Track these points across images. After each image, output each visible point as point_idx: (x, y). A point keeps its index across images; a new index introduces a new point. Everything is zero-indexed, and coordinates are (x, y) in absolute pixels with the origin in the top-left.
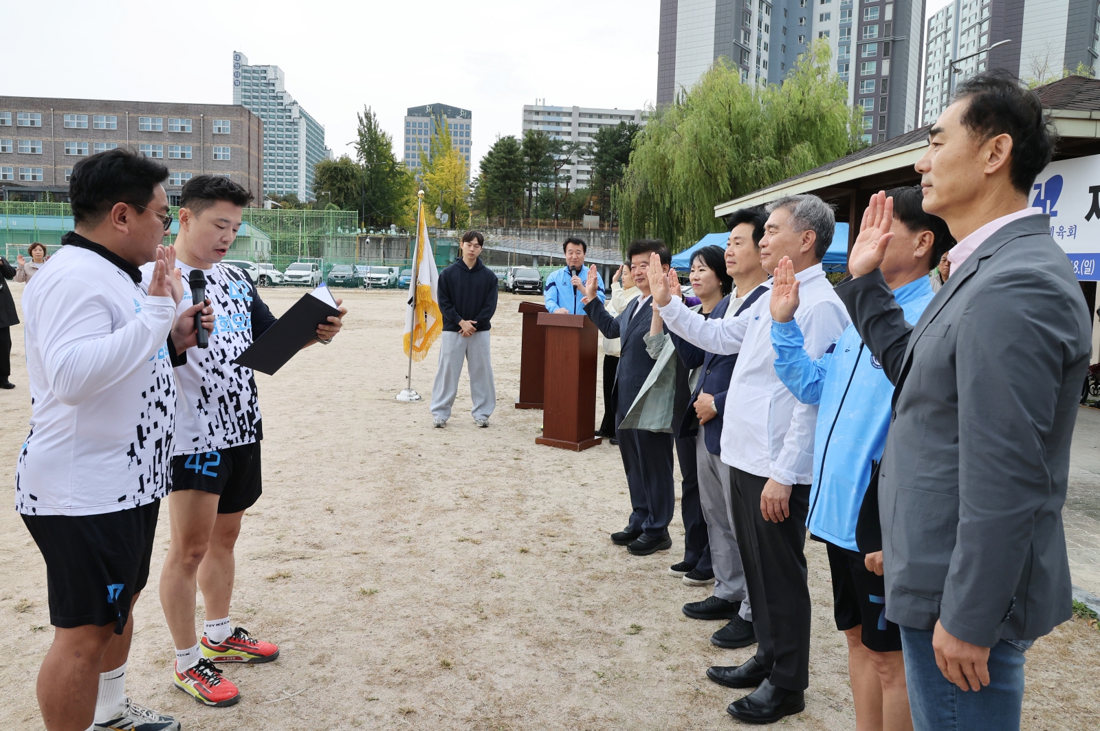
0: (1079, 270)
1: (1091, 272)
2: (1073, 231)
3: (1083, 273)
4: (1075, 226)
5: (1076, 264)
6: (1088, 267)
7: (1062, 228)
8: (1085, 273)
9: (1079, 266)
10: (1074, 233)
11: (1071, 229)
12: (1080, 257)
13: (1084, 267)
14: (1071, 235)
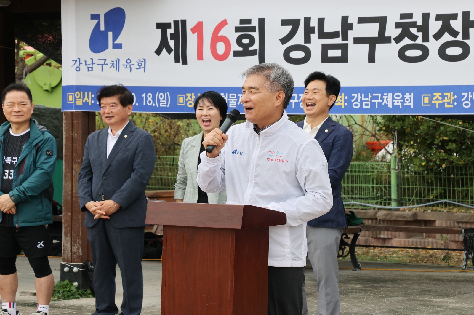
0: (154, 102)
1: (167, 104)
2: (142, 64)
3: (159, 104)
4: (145, 60)
5: (150, 96)
6: (164, 99)
7: (128, 61)
8: (161, 106)
9: (154, 99)
10: (143, 66)
11: (140, 62)
12: (154, 90)
13: (159, 100)
14: (140, 68)
